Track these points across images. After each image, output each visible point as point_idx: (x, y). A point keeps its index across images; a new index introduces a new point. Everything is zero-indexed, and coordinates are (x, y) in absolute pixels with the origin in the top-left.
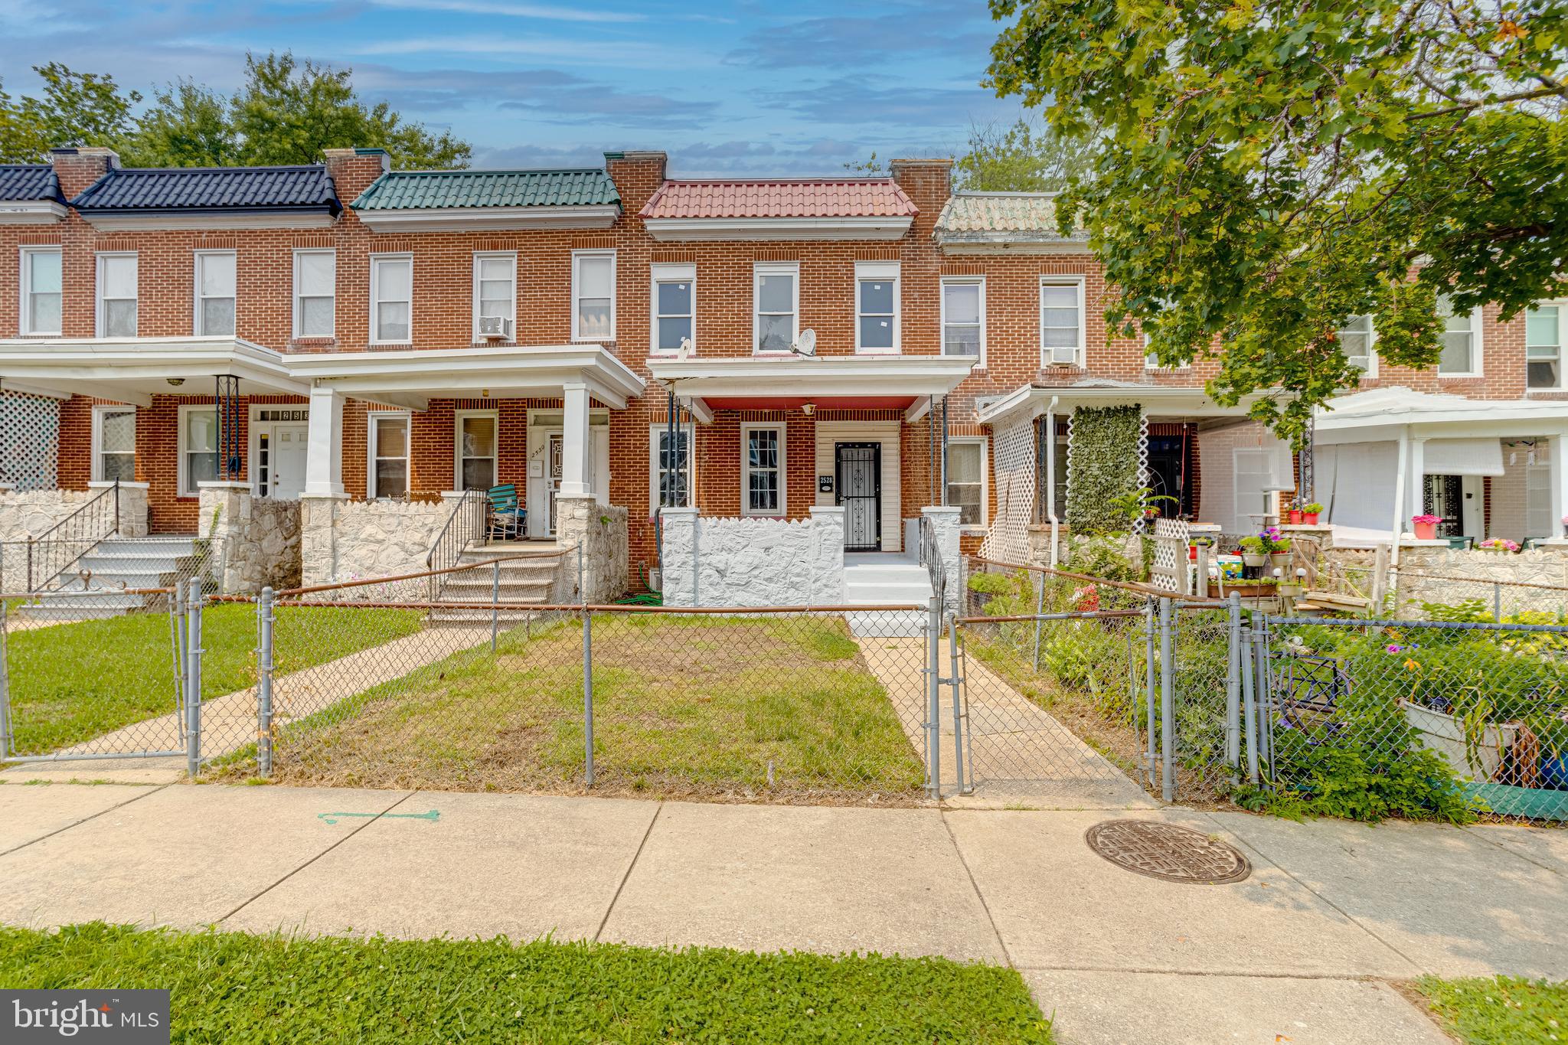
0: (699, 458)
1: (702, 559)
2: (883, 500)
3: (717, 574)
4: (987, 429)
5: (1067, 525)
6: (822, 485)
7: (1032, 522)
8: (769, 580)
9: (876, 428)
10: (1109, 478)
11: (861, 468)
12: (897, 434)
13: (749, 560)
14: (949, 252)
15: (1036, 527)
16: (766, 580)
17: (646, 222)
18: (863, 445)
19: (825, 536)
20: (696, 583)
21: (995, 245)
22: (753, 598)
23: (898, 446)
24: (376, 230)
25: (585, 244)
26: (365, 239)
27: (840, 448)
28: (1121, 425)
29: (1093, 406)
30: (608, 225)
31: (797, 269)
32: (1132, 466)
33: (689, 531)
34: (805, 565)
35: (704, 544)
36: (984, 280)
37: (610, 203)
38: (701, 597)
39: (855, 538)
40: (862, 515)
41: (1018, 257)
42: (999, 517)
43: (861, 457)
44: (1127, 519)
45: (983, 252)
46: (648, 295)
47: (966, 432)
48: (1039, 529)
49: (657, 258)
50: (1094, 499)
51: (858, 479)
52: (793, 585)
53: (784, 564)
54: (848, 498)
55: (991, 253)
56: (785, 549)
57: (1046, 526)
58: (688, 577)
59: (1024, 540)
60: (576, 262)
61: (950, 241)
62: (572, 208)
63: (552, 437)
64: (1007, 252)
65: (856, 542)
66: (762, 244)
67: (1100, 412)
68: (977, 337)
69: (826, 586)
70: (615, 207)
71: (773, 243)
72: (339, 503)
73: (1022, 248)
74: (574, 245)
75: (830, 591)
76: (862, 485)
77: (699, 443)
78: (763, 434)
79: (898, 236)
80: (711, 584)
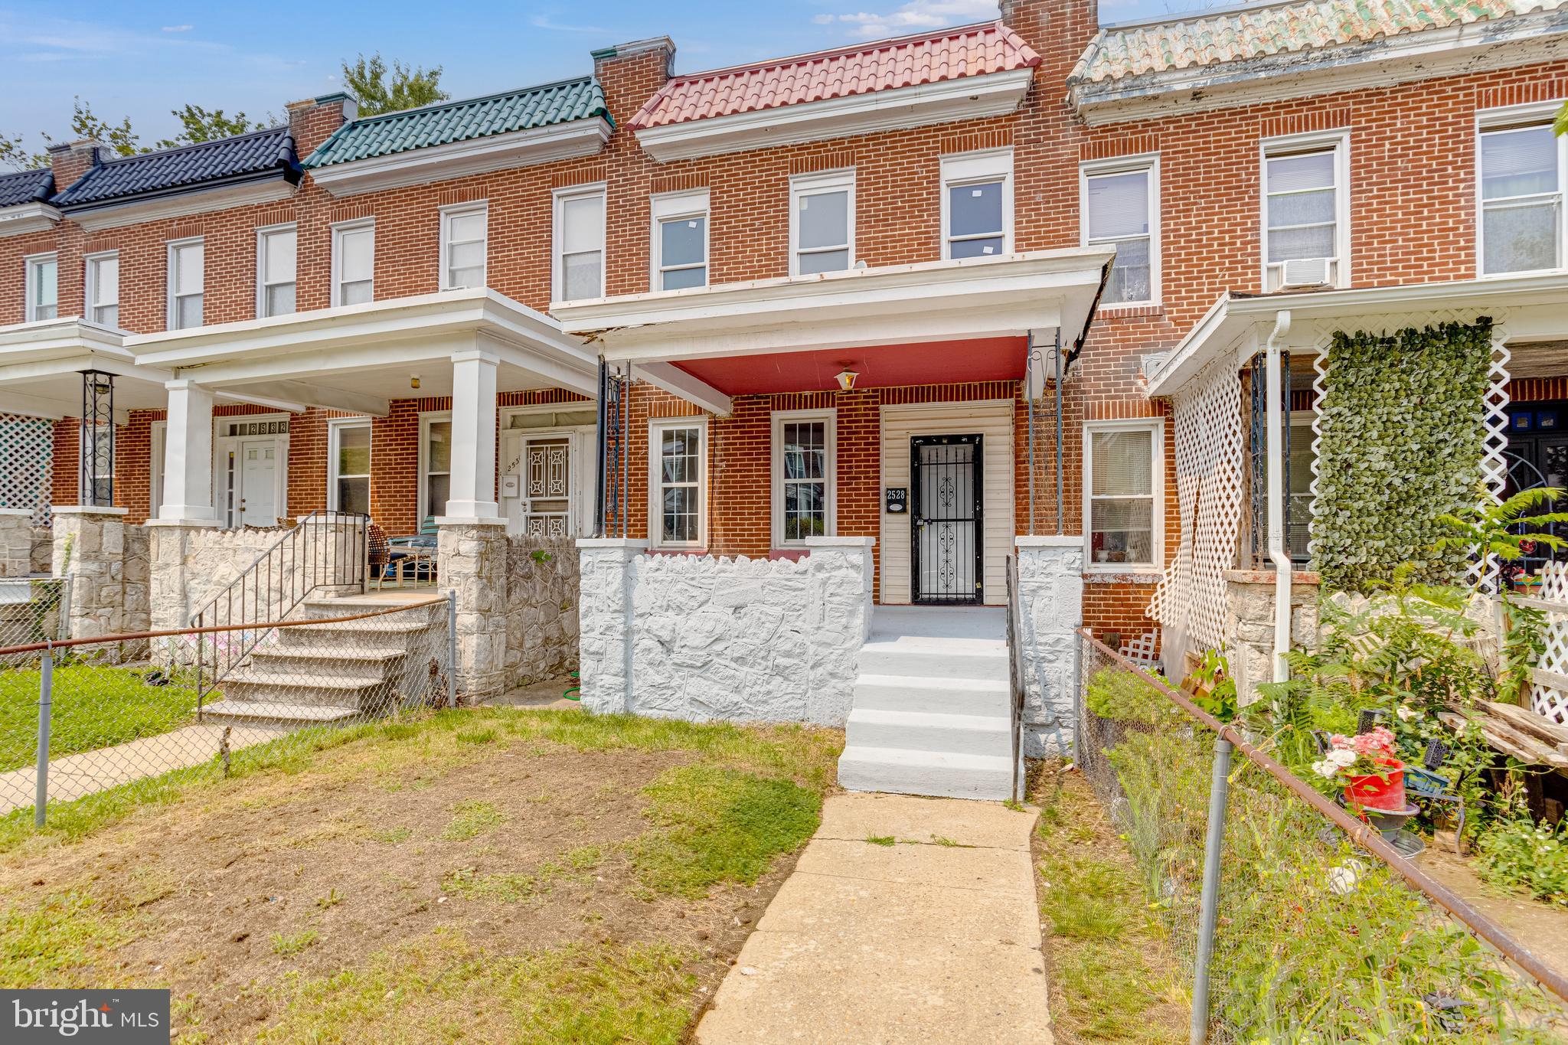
0: (713, 466)
1: (638, 622)
2: (986, 525)
3: (659, 648)
4: (1162, 406)
5: (1312, 572)
6: (889, 502)
7: (1237, 565)
8: (740, 660)
9: (975, 412)
10: (1412, 475)
11: (952, 474)
12: (1009, 420)
13: (708, 626)
14: (1094, 120)
15: (1245, 574)
16: (736, 660)
17: (638, 135)
18: (955, 440)
19: (831, 589)
20: (627, 660)
21: (1176, 97)
22: (716, 689)
23: (1011, 439)
24: (338, 193)
25: (569, 180)
26: (326, 208)
27: (919, 445)
28: (1442, 364)
29: (1374, 328)
30: (595, 149)
31: (853, 179)
32: (1470, 448)
33: (617, 575)
34: (798, 638)
35: (642, 597)
36: (1157, 161)
37: (591, 115)
38: (637, 683)
39: (941, 584)
40: (953, 548)
41: (1220, 114)
42: (1183, 551)
43: (952, 458)
44: (1456, 559)
45: (1155, 113)
46: (647, 240)
47: (1125, 412)
48: (1248, 579)
49: (658, 187)
50: (1375, 520)
51: (946, 493)
52: (779, 671)
53: (764, 635)
54: (930, 522)
55: (1169, 113)
56: (766, 608)
57: (1263, 574)
58: (616, 651)
59: (1220, 595)
60: (558, 206)
61: (1094, 100)
62: (545, 130)
63: (531, 442)
64: (1199, 106)
65: (942, 590)
66: (802, 148)
67: (1392, 340)
68: (1146, 257)
69: (832, 675)
70: (598, 120)
71: (817, 145)
72: (193, 533)
73: (1227, 97)
74: (555, 183)
75: (841, 685)
76: (953, 502)
77: (713, 445)
78: (804, 428)
79: (1009, 107)
80: (650, 664)
